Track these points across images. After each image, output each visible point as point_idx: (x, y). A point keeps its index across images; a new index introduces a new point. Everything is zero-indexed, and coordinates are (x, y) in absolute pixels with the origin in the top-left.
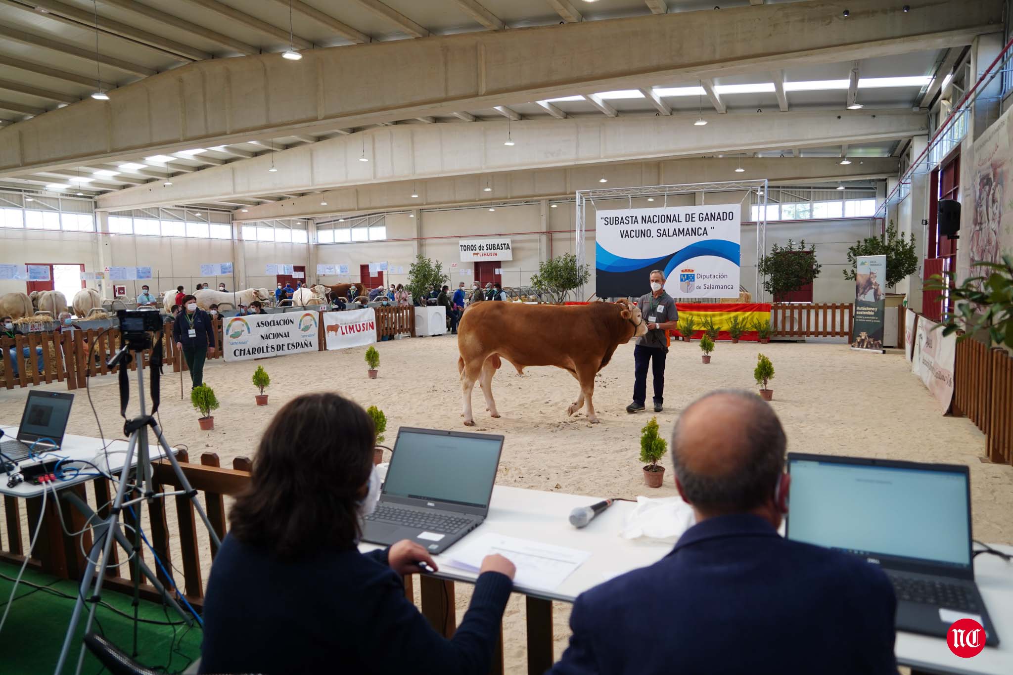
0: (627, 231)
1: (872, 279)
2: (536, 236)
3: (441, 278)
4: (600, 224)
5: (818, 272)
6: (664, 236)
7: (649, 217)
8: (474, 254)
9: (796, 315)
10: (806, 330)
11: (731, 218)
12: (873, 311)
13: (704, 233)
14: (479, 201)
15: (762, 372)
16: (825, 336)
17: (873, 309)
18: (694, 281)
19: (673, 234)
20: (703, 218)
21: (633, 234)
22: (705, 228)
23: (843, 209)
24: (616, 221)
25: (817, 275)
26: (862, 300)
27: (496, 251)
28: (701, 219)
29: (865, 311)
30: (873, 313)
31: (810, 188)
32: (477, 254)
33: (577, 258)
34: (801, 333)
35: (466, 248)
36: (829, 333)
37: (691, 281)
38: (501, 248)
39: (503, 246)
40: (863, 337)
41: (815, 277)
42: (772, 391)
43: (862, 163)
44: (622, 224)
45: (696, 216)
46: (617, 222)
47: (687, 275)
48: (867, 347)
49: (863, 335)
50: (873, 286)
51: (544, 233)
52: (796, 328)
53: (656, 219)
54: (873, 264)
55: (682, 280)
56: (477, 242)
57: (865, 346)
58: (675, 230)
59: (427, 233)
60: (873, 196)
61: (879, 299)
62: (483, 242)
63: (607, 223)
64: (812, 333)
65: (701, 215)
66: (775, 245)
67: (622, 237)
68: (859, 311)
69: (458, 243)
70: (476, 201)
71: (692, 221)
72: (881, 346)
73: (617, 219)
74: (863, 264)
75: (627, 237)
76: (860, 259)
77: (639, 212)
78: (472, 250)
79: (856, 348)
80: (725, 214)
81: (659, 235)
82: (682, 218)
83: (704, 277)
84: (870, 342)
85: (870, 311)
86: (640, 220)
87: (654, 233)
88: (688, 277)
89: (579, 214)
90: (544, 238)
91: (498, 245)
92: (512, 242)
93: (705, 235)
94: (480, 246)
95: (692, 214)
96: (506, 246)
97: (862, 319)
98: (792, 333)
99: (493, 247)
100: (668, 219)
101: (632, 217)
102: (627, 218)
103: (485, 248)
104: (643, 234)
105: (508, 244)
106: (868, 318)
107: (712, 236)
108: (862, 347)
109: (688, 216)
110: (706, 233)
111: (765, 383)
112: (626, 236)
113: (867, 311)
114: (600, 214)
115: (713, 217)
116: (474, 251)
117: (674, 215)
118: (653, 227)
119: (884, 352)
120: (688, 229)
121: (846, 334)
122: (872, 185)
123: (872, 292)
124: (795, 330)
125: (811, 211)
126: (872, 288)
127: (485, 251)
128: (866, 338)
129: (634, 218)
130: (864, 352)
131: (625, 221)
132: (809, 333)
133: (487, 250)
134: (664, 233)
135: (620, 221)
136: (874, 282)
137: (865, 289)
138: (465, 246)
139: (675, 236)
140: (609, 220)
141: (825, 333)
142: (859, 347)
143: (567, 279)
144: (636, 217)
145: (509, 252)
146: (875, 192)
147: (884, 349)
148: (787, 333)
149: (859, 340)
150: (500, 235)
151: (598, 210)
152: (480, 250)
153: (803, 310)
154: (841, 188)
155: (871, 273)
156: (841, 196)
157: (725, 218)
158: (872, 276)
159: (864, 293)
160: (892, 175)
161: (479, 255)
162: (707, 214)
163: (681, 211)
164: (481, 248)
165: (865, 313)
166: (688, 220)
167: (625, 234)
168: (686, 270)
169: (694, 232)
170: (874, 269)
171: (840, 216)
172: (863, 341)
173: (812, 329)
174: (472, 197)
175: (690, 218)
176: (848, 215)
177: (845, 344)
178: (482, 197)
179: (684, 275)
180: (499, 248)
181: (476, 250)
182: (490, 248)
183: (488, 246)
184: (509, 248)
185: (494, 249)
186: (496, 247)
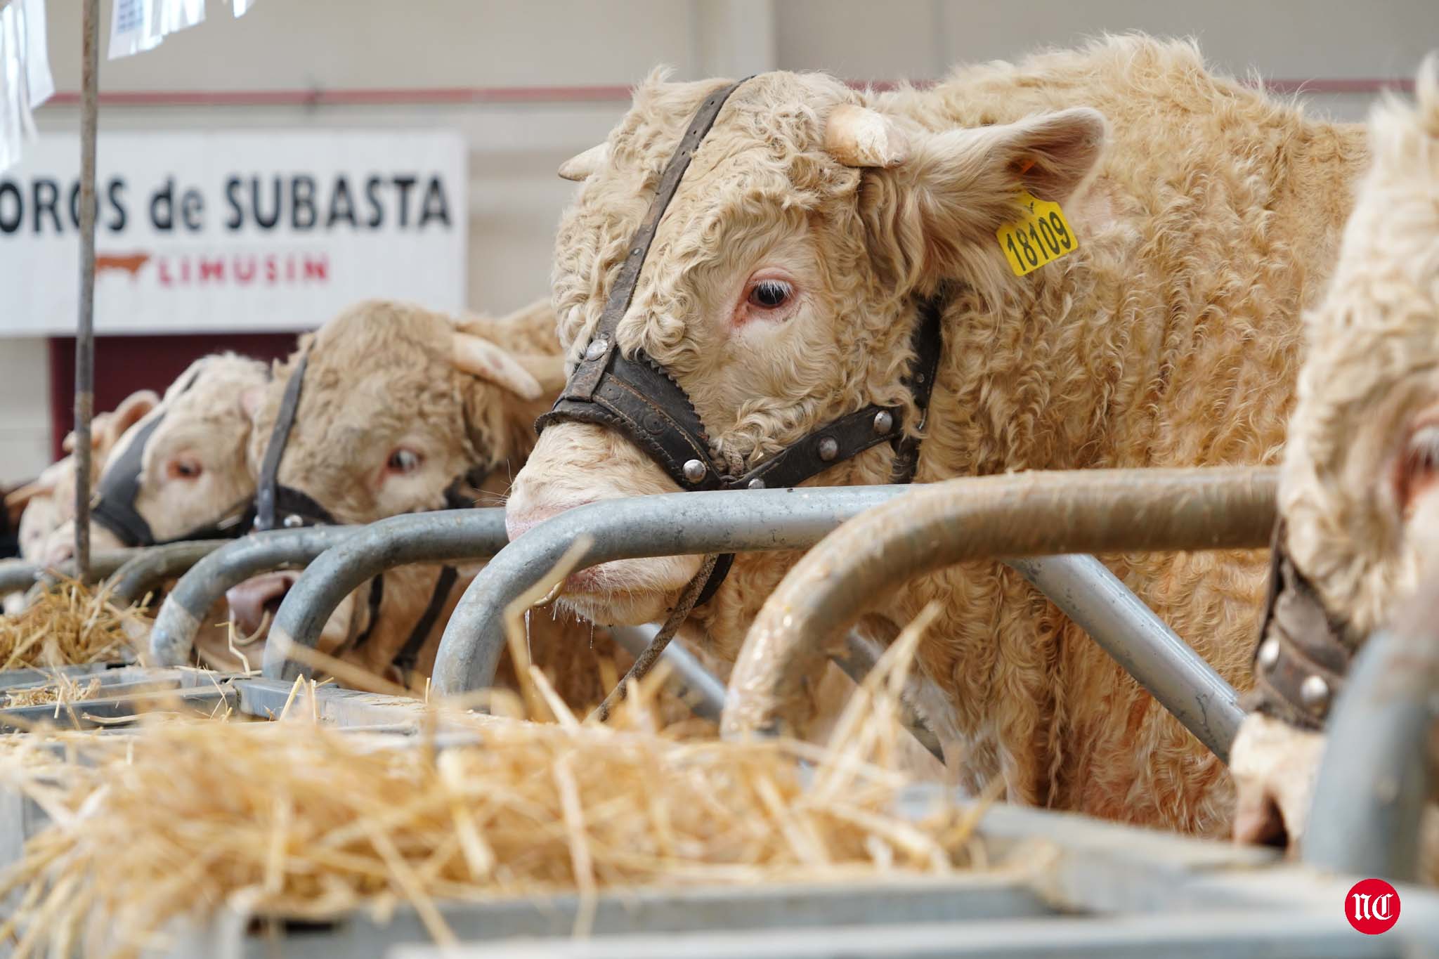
8: (102, 264)
27: (317, 242)
32: (134, 263)
35: (22, 207)
38: (364, 210)
56: (140, 159)
62: (201, 160)
91: (342, 186)
92: (478, 165)
94: (165, 196)
96: (417, 197)
103: (217, 211)
105: (435, 184)
116: (103, 238)
127: (215, 240)
133: (235, 225)
138: (9, 186)
145: (442, 246)
152: (164, 226)
161: (149, 273)
164: (173, 208)
180: (350, 216)
181: (118, 227)
182: (267, 208)
183: (244, 196)
184: (444, 216)
185: (296, 224)
186: (323, 199)
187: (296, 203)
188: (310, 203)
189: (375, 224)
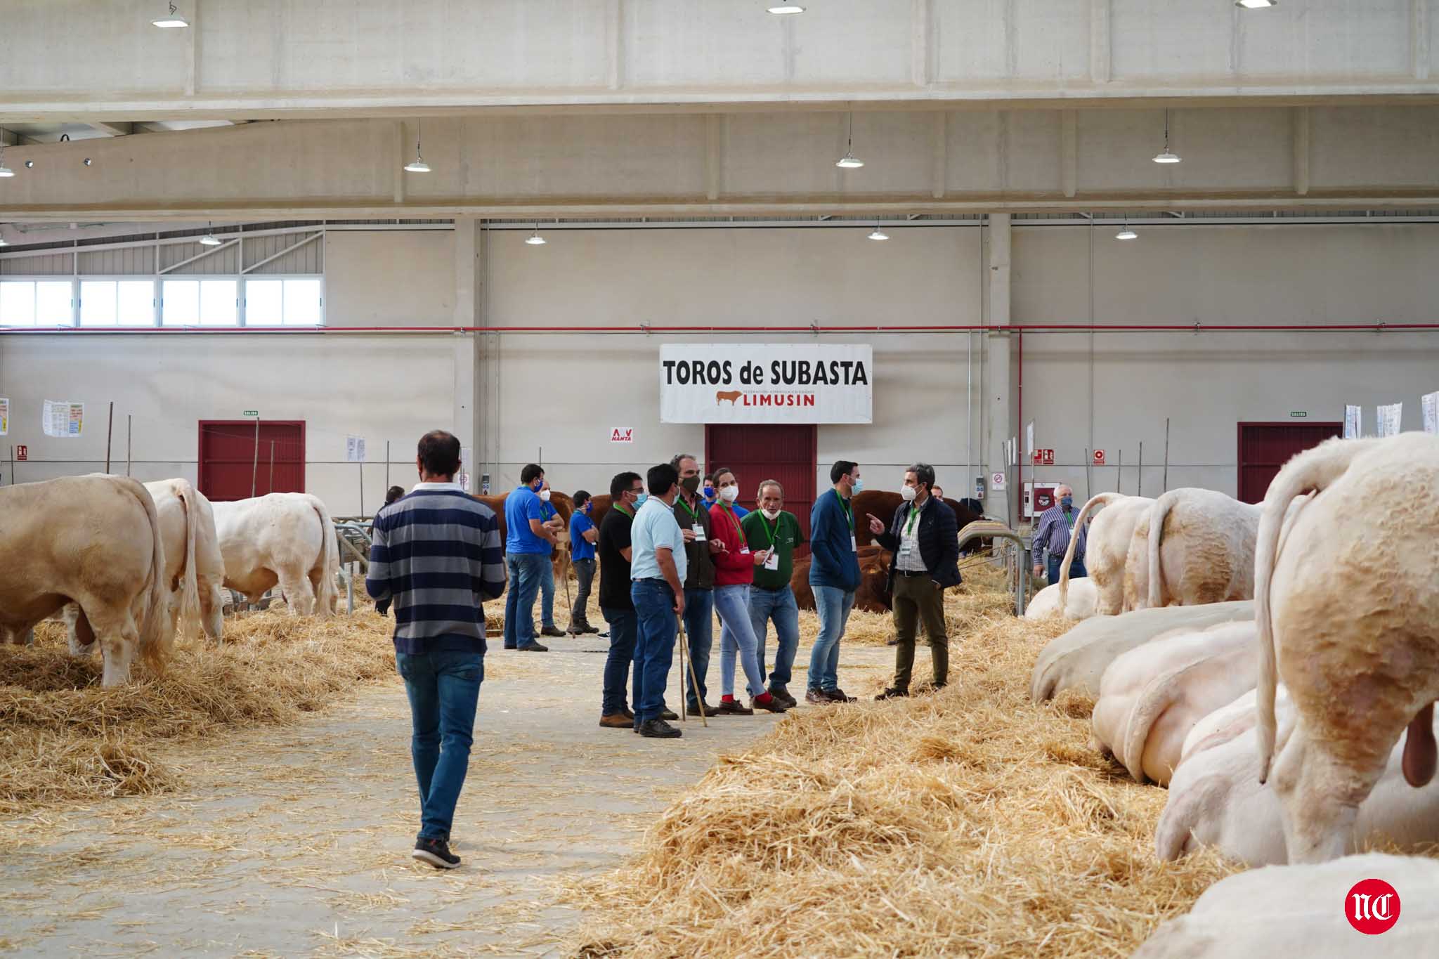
2: (961, 342)
8: (721, 396)
27: (809, 389)
32: (733, 396)
35: (689, 372)
38: (830, 376)
39: (840, 371)
51: (1003, 328)
56: (737, 353)
59: (510, 311)
62: (762, 353)
69: (655, 355)
78: (714, 381)
90: (1000, 348)
91: (820, 365)
92: (878, 357)
94: (746, 369)
96: (852, 370)
99: (801, 372)
103: (768, 375)
105: (860, 365)
116: (719, 386)
127: (767, 387)
133: (775, 382)
138: (683, 364)
145: (863, 392)
152: (746, 381)
161: (740, 399)
164: (750, 374)
180: (824, 378)
181: (727, 382)
182: (789, 375)
183: (779, 370)
184: (864, 379)
185: (801, 382)
186: (812, 372)
187: (801, 373)
188: (807, 372)
189: (835, 382)
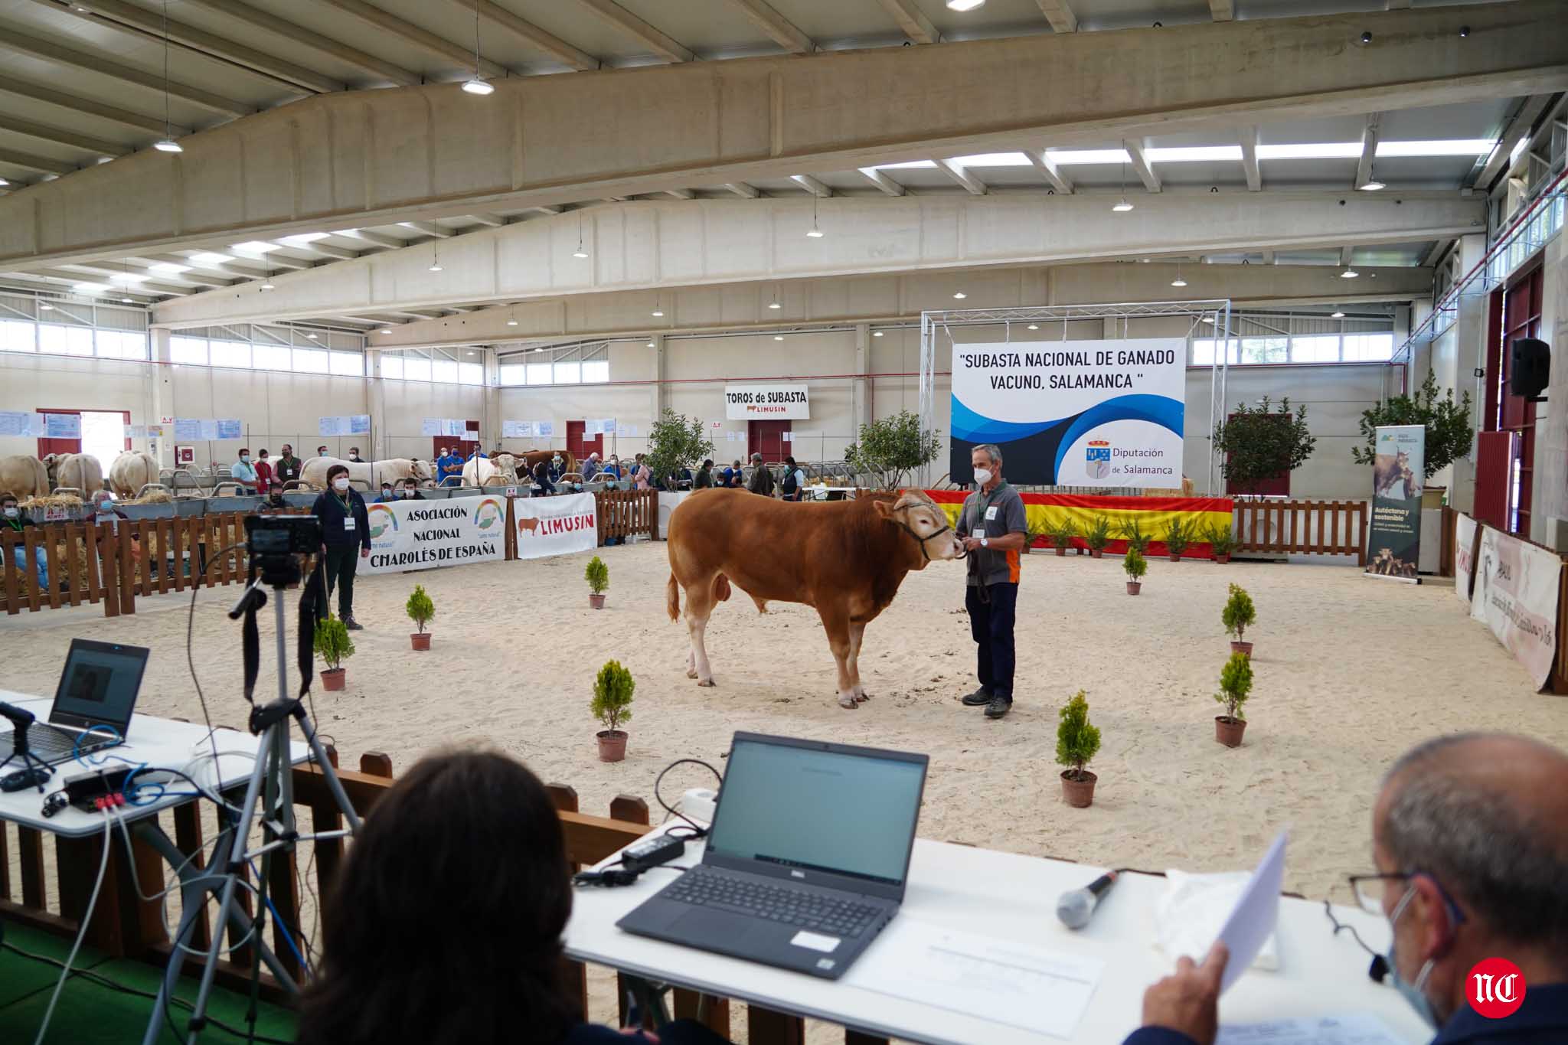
0: (1002, 378)
1: (1401, 464)
2: (849, 382)
3: (701, 446)
4: (958, 365)
5: (1310, 449)
6: (1062, 387)
7: (1039, 355)
8: (749, 408)
9: (1274, 519)
10: (1289, 543)
11: (1170, 360)
12: (1401, 515)
13: (1126, 384)
14: (759, 324)
15: (1235, 615)
16: (1320, 553)
17: (1402, 512)
18: (1109, 460)
19: (1077, 384)
20: (1124, 358)
21: (1012, 382)
22: (1128, 376)
23: (1341, 348)
24: (985, 361)
25: (1307, 455)
26: (1382, 497)
27: (783, 404)
28: (1122, 361)
29: (1388, 514)
30: (1401, 519)
31: (1287, 313)
32: (753, 408)
33: (920, 419)
34: (1281, 547)
35: (737, 398)
36: (1327, 549)
37: (1104, 460)
38: (791, 399)
39: (795, 396)
40: (1385, 557)
41: (1305, 458)
42: (1251, 645)
43: (1373, 275)
44: (994, 366)
45: (1114, 357)
46: (986, 363)
47: (1098, 450)
48: (1391, 573)
49: (1386, 553)
50: (1403, 475)
51: (861, 376)
52: (1273, 540)
53: (1049, 360)
54: (1403, 439)
55: (1089, 458)
56: (754, 389)
57: (1388, 572)
58: (1079, 377)
59: (675, 373)
60: (1388, 328)
61: (1412, 496)
62: (764, 389)
63: (969, 364)
64: (1300, 548)
65: (1122, 355)
66: (1241, 406)
67: (994, 387)
68: (1378, 514)
69: (724, 390)
70: (754, 324)
71: (1107, 364)
72: (1415, 572)
73: (986, 358)
74: (1386, 438)
75: (1002, 387)
76: (1382, 431)
77: (1022, 348)
78: (746, 402)
79: (1373, 575)
80: (1160, 354)
81: (1054, 385)
82: (1092, 359)
83: (1125, 454)
84: (1396, 565)
85: (1398, 515)
86: (1023, 360)
87: (1046, 382)
88: (1099, 454)
89: (926, 350)
90: (861, 384)
91: (787, 394)
92: (810, 390)
93: (1128, 386)
94: (758, 396)
95: (1107, 353)
96: (800, 396)
97: (1383, 527)
98: (1267, 547)
99: (779, 397)
100: (1069, 359)
101: (1010, 355)
102: (1003, 357)
103: (767, 399)
104: (1028, 382)
105: (803, 394)
106: (1393, 525)
107: (1139, 388)
108: (1384, 573)
109: (1100, 355)
110: (1130, 384)
111: (1241, 632)
112: (1000, 385)
113: (1392, 515)
114: (959, 349)
115: (1141, 358)
116: (748, 404)
117: (1079, 355)
118: (1044, 373)
119: (1420, 582)
120: (1100, 377)
121: (1354, 550)
122: (1388, 311)
123: (1400, 484)
124: (1271, 542)
125: (1289, 350)
126: (1401, 478)
127: (766, 404)
128: (1389, 558)
129: (1013, 358)
130: (1387, 581)
131: (999, 362)
132: (1294, 548)
133: (770, 401)
134: (1062, 383)
135: (990, 361)
136: (1404, 468)
137: (1389, 478)
138: (734, 395)
139: (1079, 386)
140: (973, 360)
141: (1321, 549)
142: (1377, 573)
143: (905, 451)
144: (1017, 356)
145: (805, 405)
146: (1392, 323)
147: (1419, 577)
148: (1260, 547)
149: (1378, 562)
150: (790, 378)
151: (956, 342)
152: (758, 401)
153: (1286, 511)
154: (1338, 315)
155: (1400, 454)
156: (1337, 328)
157: (1160, 361)
158: (1401, 458)
159: (1387, 486)
160: (1422, 295)
161: (756, 410)
162: (1131, 353)
163: (1090, 347)
164: (760, 398)
165: (1388, 518)
166: (1100, 362)
167: (998, 383)
168: (1096, 443)
169: (1111, 381)
170: (1404, 448)
171: (1335, 359)
172: (1384, 563)
173: (1300, 541)
174: (748, 319)
175: (1104, 358)
176: (1350, 357)
177: (1353, 566)
178: (764, 318)
179: (1093, 450)
180: (789, 399)
181: (751, 402)
182: (775, 398)
183: (771, 396)
184: (805, 400)
185: (780, 401)
186: (784, 397)
188: (782, 397)
189: (793, 401)
